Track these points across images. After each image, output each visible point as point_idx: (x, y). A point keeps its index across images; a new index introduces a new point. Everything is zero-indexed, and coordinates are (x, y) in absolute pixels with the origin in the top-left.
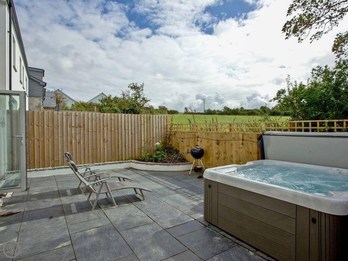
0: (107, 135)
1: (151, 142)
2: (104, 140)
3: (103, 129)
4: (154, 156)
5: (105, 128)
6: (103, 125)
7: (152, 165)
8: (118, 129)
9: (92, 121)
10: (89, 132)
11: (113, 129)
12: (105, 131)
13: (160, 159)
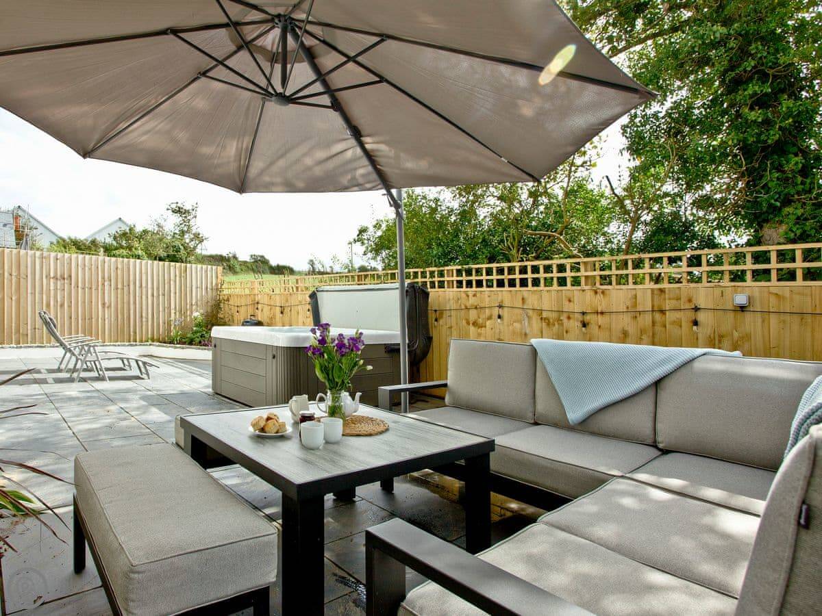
0: (110, 297)
1: (188, 312)
2: (104, 304)
3: (103, 284)
4: (189, 335)
5: (106, 284)
6: (103, 278)
7: (183, 348)
8: (129, 285)
9: (84, 269)
10: (79, 288)
11: (120, 286)
12: (107, 288)
13: (197, 340)
